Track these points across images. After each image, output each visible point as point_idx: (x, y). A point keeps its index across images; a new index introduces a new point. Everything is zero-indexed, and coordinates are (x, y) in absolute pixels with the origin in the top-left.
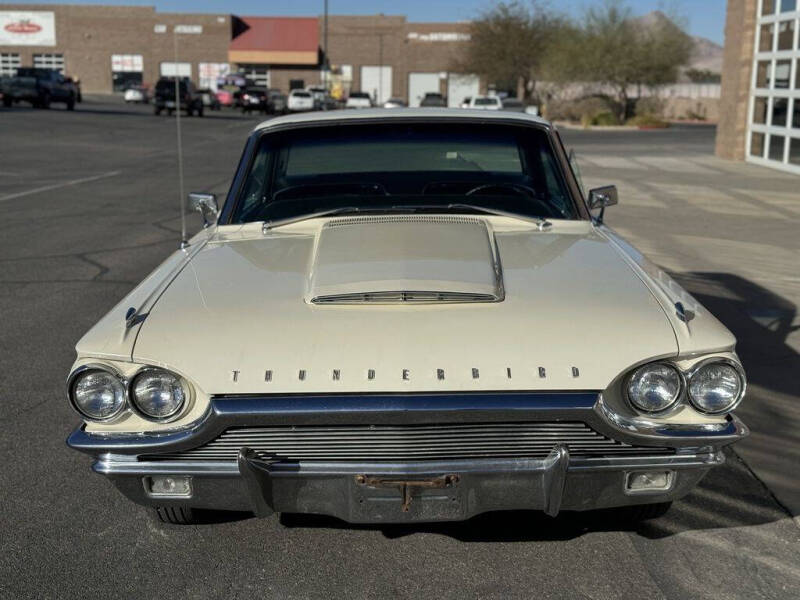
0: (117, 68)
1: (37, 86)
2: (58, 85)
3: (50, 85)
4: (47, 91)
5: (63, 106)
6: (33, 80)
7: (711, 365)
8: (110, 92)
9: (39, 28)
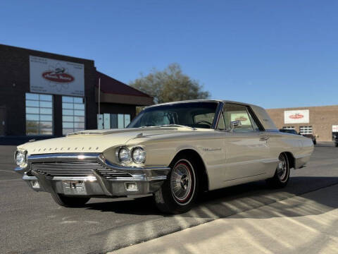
0: (334, 131)
7: (136, 148)
8: (330, 140)
9: (303, 116)
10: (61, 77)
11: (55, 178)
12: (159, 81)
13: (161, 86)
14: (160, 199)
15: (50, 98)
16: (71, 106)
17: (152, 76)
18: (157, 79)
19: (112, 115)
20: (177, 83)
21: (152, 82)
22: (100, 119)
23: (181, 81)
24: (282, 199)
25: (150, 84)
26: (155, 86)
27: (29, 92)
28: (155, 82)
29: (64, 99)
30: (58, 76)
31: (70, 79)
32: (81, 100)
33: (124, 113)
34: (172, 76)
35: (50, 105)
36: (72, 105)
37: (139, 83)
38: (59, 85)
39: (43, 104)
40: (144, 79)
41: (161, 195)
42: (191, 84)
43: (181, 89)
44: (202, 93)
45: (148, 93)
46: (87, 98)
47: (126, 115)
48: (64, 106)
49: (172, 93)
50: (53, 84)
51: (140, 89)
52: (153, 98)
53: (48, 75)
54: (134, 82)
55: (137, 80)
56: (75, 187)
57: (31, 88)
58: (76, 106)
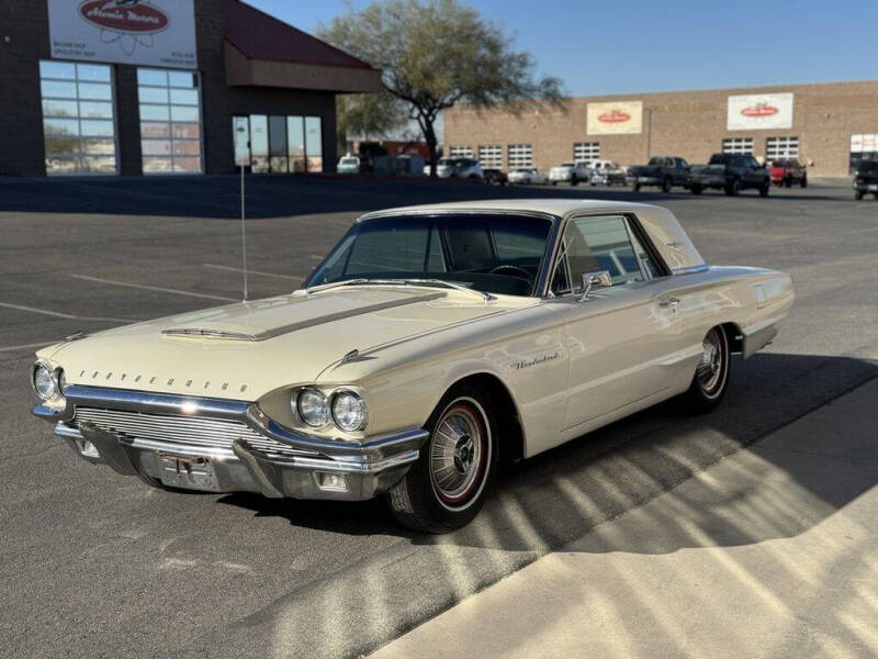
0: (855, 149)
1: (726, 173)
2: (751, 171)
3: (740, 171)
4: (737, 177)
5: (756, 192)
6: (722, 167)
7: (343, 394)
8: (845, 175)
9: (776, 111)
10: (132, 16)
11: (138, 443)
12: (398, 23)
13: (403, 37)
14: (401, 501)
15: (105, 73)
16: (161, 96)
17: (378, 11)
18: (392, 20)
19: (272, 118)
20: (446, 29)
21: (378, 26)
22: (241, 130)
23: (455, 23)
24: (708, 462)
25: (373, 33)
26: (387, 38)
27: (48, 57)
28: (385, 28)
29: (143, 76)
30: (124, 11)
31: (156, 21)
32: (187, 79)
33: (304, 113)
34: (431, 10)
35: (106, 92)
36: (165, 92)
37: (342, 31)
38: (128, 39)
39: (87, 91)
40: (357, 19)
41: (405, 492)
42: (482, 33)
43: (454, 46)
44: (512, 59)
45: (365, 58)
46: (203, 73)
47: (308, 119)
48: (144, 95)
49: (431, 58)
50: (110, 33)
51: (344, 46)
52: (380, 72)
53: (96, 12)
54: (330, 27)
55: (337, 21)
56: (190, 471)
57: (53, 48)
58: (177, 96)
